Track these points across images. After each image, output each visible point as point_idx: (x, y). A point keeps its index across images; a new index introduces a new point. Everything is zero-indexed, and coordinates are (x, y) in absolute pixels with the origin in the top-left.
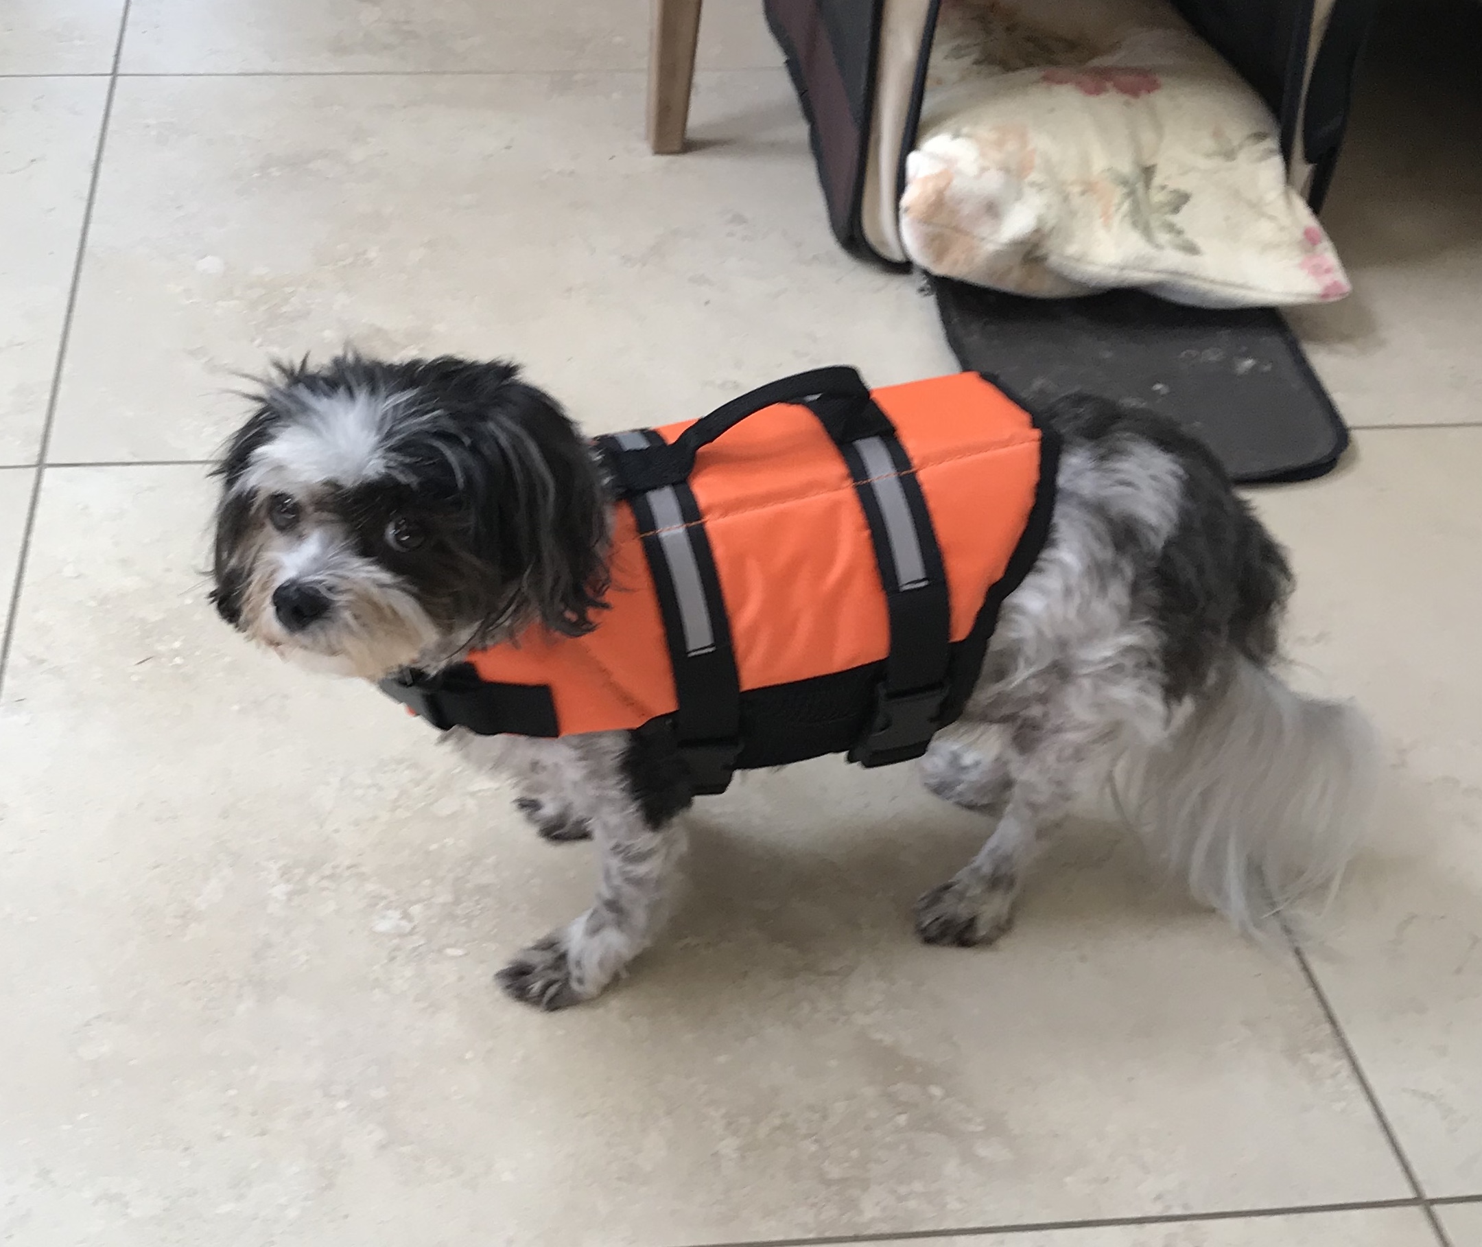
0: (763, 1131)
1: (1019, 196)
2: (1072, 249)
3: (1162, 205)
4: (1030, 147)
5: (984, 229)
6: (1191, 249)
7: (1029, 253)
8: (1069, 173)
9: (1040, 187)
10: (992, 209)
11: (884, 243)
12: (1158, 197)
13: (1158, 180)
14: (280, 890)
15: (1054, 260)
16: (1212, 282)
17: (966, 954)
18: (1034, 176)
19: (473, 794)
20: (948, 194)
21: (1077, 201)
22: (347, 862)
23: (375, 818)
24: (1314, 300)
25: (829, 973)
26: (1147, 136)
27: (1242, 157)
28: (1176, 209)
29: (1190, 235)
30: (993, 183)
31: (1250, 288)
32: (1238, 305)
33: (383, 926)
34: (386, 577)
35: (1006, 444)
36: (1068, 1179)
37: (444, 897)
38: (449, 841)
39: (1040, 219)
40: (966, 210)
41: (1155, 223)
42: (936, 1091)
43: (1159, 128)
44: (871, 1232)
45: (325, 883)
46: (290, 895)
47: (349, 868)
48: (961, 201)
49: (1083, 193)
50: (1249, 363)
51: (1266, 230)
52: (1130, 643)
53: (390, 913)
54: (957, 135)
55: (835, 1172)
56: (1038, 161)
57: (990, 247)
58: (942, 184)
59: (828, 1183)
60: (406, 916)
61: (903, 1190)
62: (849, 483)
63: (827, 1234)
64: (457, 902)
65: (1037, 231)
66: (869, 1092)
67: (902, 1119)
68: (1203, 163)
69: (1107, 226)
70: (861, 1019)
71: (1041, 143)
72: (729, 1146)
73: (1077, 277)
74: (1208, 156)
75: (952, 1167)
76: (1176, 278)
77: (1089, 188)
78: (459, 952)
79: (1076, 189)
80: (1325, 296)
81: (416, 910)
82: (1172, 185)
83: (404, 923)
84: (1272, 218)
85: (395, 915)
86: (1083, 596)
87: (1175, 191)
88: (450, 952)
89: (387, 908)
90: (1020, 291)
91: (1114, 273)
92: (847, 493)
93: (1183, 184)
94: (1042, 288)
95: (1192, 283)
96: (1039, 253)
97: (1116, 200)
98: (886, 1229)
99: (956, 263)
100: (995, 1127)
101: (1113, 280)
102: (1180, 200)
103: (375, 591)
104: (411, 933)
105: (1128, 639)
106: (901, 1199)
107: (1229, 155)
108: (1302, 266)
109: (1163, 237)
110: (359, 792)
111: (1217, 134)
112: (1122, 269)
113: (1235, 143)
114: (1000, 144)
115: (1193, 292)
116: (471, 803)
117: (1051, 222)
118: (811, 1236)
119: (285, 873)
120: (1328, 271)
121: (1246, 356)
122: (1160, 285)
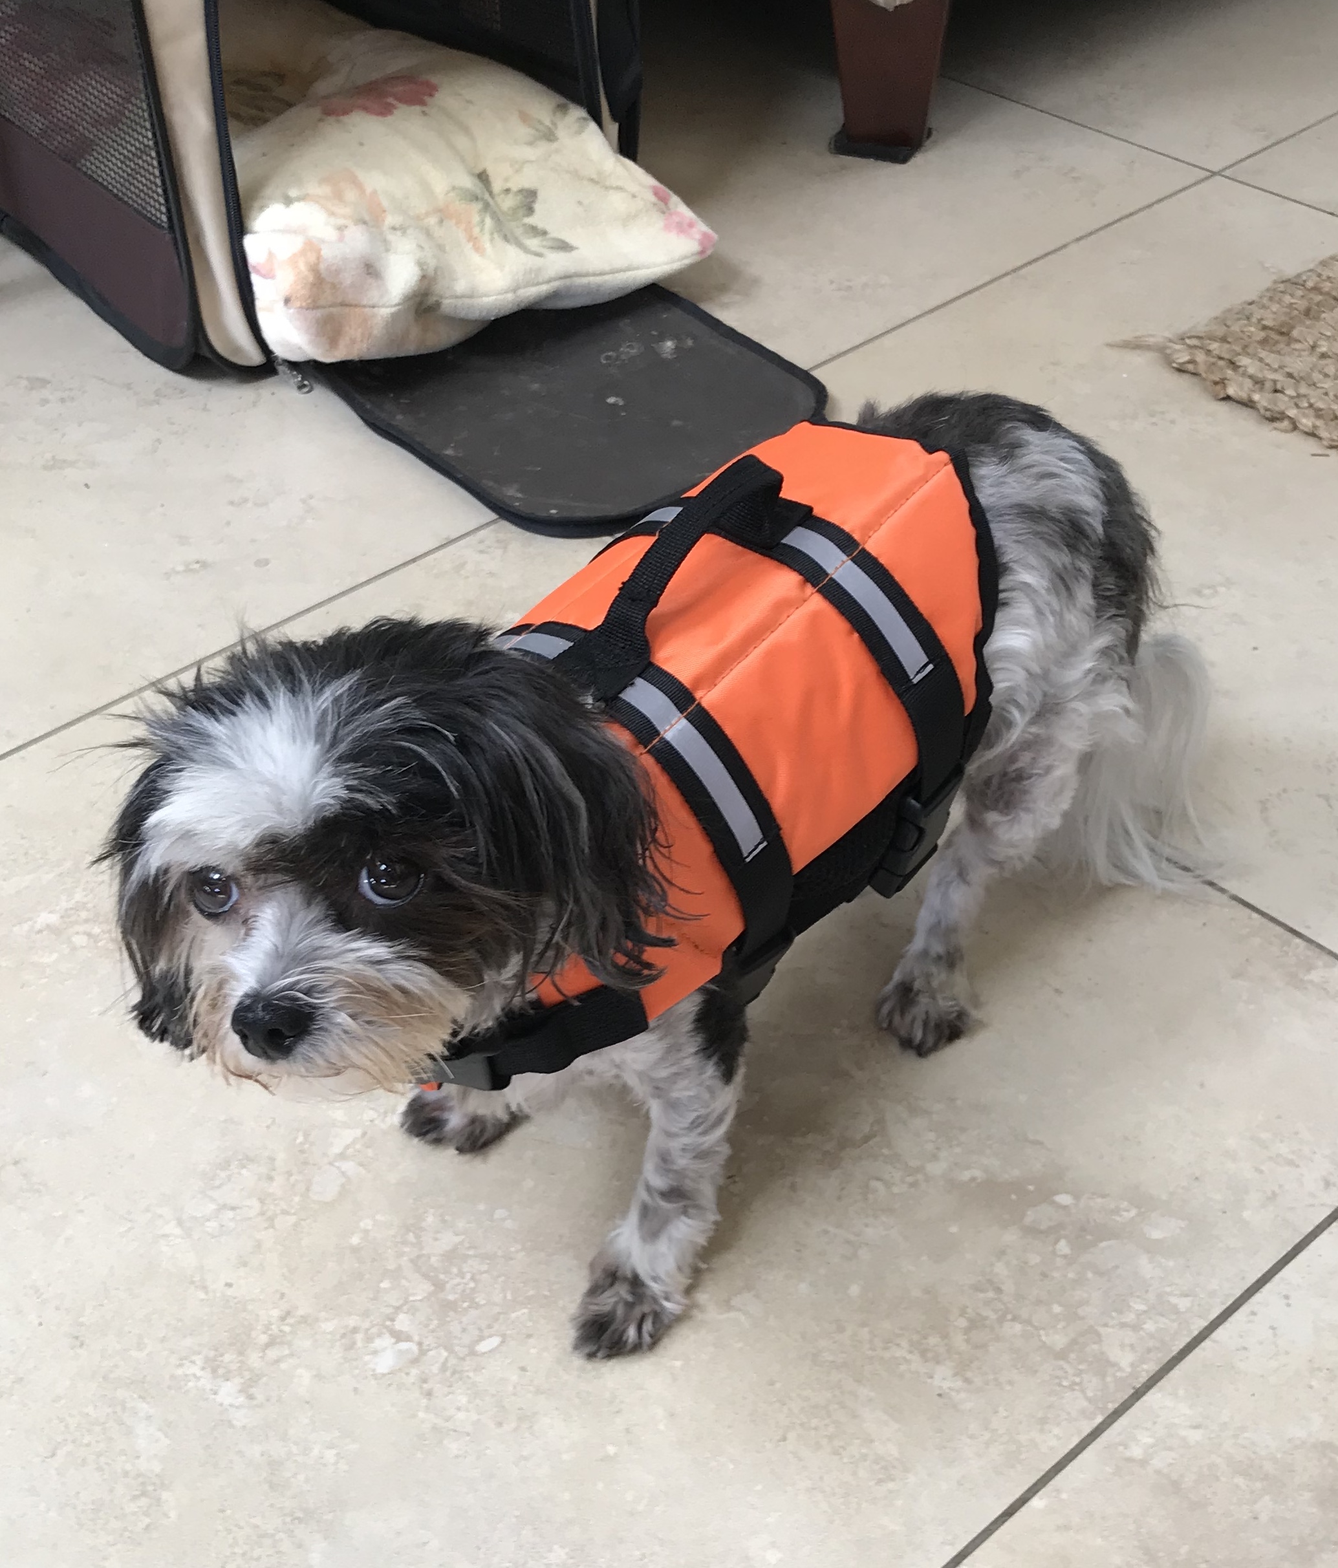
0: (959, 1341)
1: (387, 246)
2: (461, 286)
3: (514, 210)
4: (369, 190)
5: (373, 296)
6: (564, 246)
7: (421, 303)
8: (419, 205)
9: (401, 229)
10: (371, 270)
11: (238, 350)
12: (507, 203)
13: (497, 186)
14: (228, 1393)
15: (448, 304)
16: (602, 274)
17: (961, 1045)
18: (390, 220)
19: (342, 1156)
20: (322, 267)
21: (438, 232)
22: (276, 1313)
23: (258, 1245)
24: (697, 258)
25: (867, 1139)
26: (462, 142)
27: (562, 133)
28: (530, 210)
29: (554, 233)
30: (357, 241)
31: (637, 268)
32: (629, 291)
33: (385, 1362)
34: (379, 950)
35: (924, 479)
36: (1246, 1214)
37: (421, 1290)
38: (367, 1224)
39: (421, 264)
40: (347, 279)
41: (519, 232)
42: (1064, 1199)
43: (466, 130)
44: (1144, 1378)
45: (272, 1354)
46: (245, 1391)
47: (283, 1319)
48: (338, 272)
49: (441, 221)
50: (669, 344)
51: (617, 202)
52: (1104, 645)
53: (378, 1343)
54: (288, 201)
55: (1058, 1340)
56: (385, 203)
57: (385, 312)
58: (312, 258)
59: (1062, 1355)
60: (399, 1336)
61: (1130, 1317)
62: (809, 589)
63: (1112, 1407)
64: (439, 1286)
65: (424, 277)
66: (1011, 1237)
67: (1063, 1247)
68: (529, 153)
69: (478, 249)
70: (936, 1169)
71: (375, 181)
72: (943, 1378)
73: (475, 315)
74: (530, 144)
75: (1146, 1267)
76: (568, 282)
77: (443, 214)
78: (495, 1341)
79: (432, 221)
80: (702, 252)
81: (403, 1322)
82: (514, 186)
83: (404, 1346)
84: (619, 189)
85: (386, 1341)
86: (1053, 613)
87: (521, 191)
88: (483, 1347)
89: (369, 1339)
90: (423, 351)
91: (510, 296)
92: (816, 602)
93: (525, 180)
94: (441, 338)
95: (584, 281)
96: (432, 300)
97: (476, 218)
98: (1151, 1367)
99: (353, 341)
100: (1145, 1203)
101: (510, 305)
102: (529, 196)
103: (370, 972)
104: (423, 1352)
105: (1102, 641)
106: (1136, 1328)
107: (549, 136)
108: (667, 228)
109: (533, 243)
110: (212, 1225)
111: (525, 118)
112: (515, 291)
113: (547, 122)
114: (339, 196)
115: (588, 290)
116: (349, 1166)
117: (432, 263)
118: (1099, 1419)
119: (214, 1366)
120: (691, 225)
121: (662, 338)
122: (555, 295)
